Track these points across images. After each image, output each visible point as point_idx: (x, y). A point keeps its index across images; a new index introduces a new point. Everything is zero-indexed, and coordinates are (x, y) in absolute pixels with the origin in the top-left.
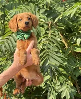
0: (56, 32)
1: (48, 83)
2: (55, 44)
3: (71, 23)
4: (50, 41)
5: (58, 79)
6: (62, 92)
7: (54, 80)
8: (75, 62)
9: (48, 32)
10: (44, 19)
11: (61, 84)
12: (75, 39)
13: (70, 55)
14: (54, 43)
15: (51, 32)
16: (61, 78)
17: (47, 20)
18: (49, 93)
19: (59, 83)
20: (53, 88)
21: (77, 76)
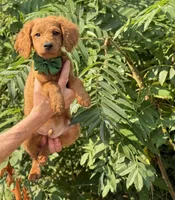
0: (118, 57)
1: (101, 158)
2: (115, 82)
3: (149, 40)
4: (106, 75)
5: (121, 151)
6: (127, 175)
7: (112, 152)
8: (156, 118)
9: (102, 57)
10: (95, 32)
11: (127, 161)
12: (156, 73)
13: (145, 104)
14: (113, 80)
15: (107, 57)
16: (126, 149)
17: (100, 34)
18: (102, 178)
19: (123, 159)
20: (111, 168)
21: (158, 145)
